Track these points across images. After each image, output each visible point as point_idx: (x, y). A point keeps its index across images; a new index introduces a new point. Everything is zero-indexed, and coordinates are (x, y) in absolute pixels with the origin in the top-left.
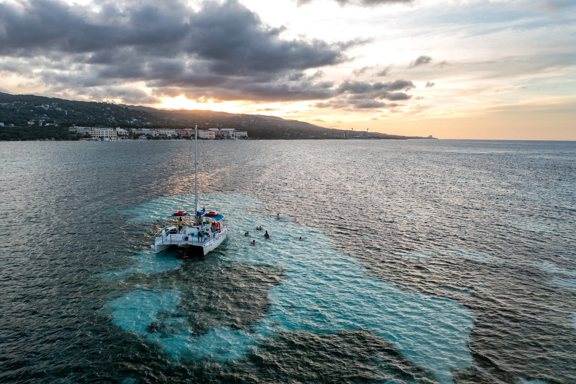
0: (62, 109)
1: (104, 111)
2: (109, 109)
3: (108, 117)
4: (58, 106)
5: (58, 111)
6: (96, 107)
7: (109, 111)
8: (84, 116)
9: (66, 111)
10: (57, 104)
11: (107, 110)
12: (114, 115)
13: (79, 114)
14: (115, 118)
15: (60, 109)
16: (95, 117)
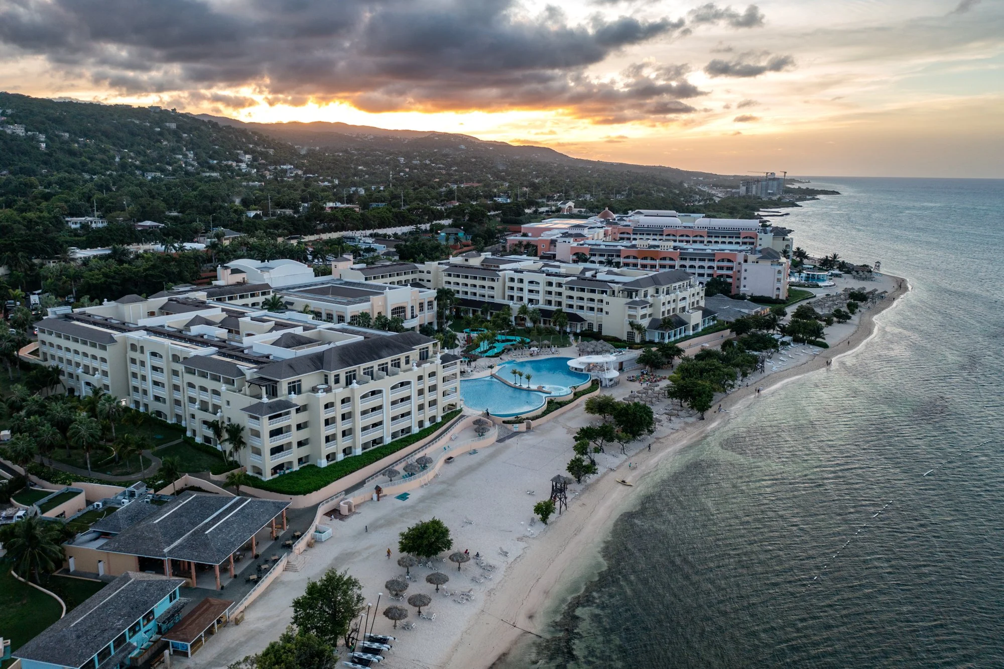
0: (27, 131)
1: (160, 134)
2: (173, 126)
3: (174, 150)
4: (14, 119)
5: (14, 137)
6: (137, 122)
7: (175, 133)
8: (104, 151)
9: (42, 137)
10: (9, 111)
11: (169, 129)
12: (192, 145)
13: (86, 145)
14: (195, 154)
15: (20, 131)
16: (138, 153)
